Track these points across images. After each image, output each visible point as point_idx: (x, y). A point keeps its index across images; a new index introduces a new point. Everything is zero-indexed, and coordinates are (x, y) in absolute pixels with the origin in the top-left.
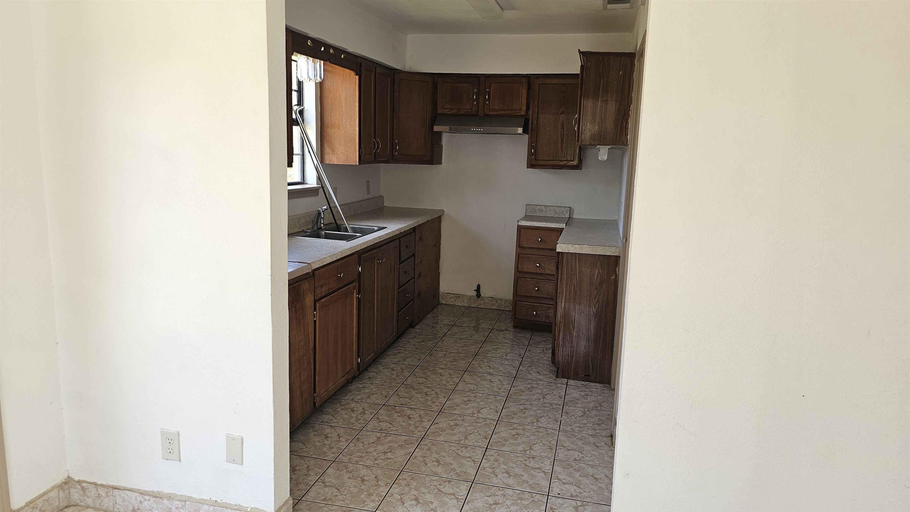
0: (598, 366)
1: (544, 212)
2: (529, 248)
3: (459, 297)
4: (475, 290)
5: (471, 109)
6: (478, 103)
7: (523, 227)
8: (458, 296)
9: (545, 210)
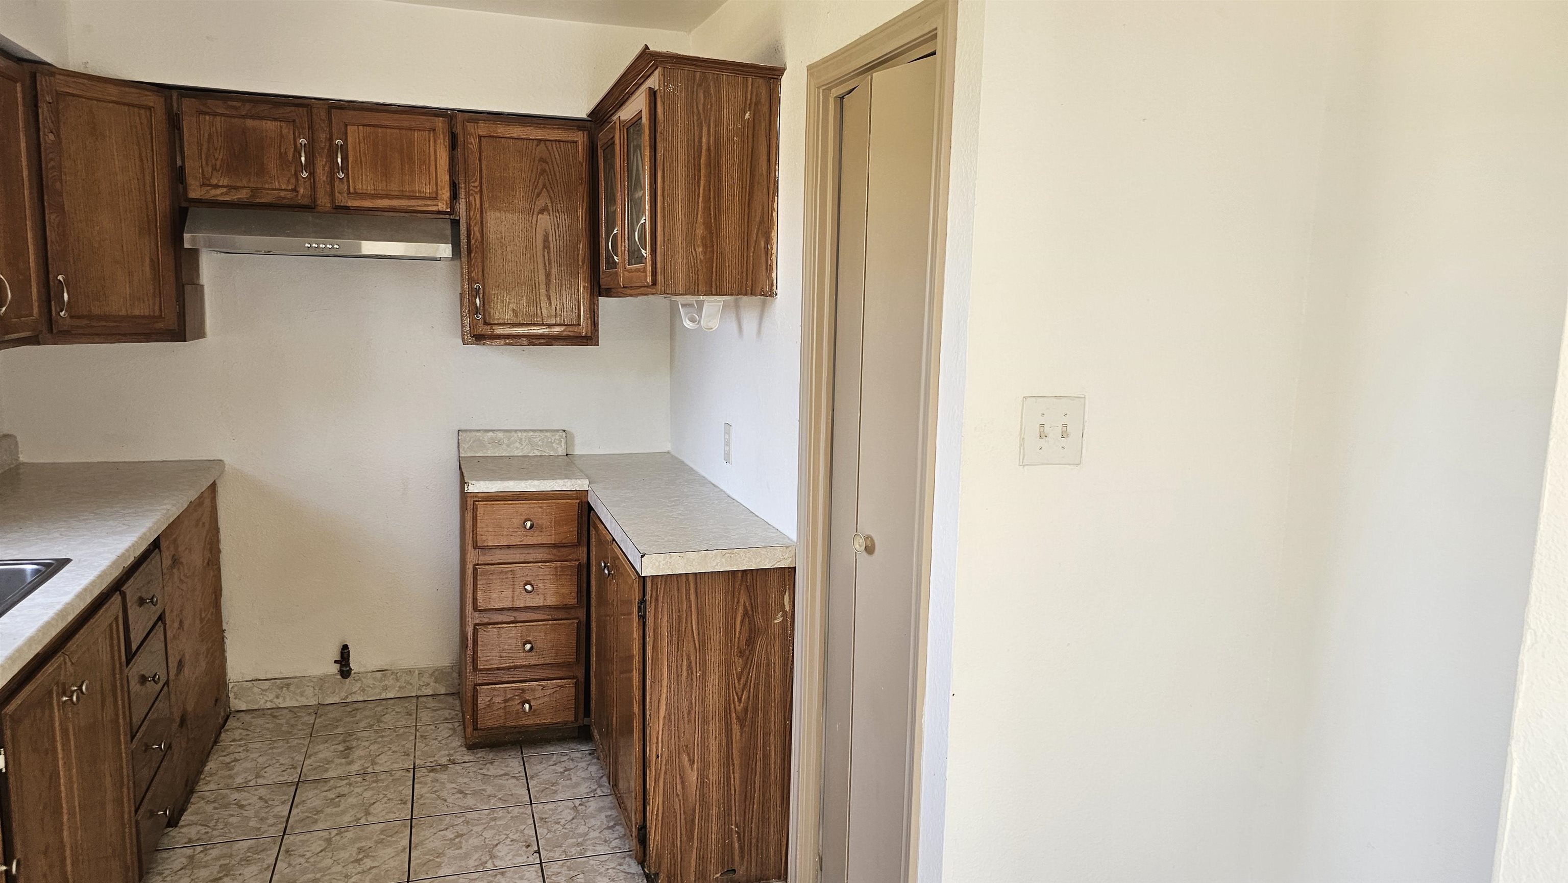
0: (754, 841)
1: (504, 446)
2: (500, 547)
3: (288, 685)
4: (336, 662)
5: (295, 190)
6: (312, 174)
7: (482, 497)
8: (284, 683)
9: (506, 441)
